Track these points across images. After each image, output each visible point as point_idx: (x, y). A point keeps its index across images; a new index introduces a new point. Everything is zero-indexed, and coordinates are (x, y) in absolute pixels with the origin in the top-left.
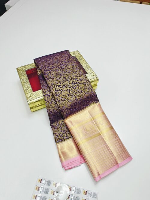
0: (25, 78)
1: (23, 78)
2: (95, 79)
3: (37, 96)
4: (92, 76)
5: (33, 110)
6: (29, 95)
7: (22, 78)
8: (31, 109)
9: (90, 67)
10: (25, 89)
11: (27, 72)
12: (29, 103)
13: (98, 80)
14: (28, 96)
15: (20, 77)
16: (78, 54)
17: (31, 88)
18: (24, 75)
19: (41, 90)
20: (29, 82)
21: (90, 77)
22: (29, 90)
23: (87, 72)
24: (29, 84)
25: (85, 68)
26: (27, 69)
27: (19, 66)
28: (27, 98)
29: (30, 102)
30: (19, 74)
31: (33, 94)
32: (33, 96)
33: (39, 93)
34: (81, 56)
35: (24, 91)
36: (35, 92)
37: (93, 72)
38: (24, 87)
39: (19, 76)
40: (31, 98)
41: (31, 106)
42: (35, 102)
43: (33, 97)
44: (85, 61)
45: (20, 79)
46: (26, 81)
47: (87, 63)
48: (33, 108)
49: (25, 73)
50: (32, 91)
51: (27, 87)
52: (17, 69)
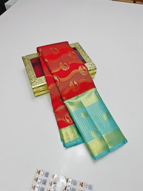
0: (30, 66)
1: (28, 66)
2: (93, 68)
3: (40, 81)
4: (91, 65)
5: (36, 95)
6: (33, 80)
7: (27, 66)
8: (35, 93)
9: (89, 57)
10: (29, 75)
11: (32, 60)
12: (33, 88)
13: (96, 69)
14: (32, 82)
15: (25, 65)
16: (78, 45)
17: (35, 75)
18: (29, 63)
19: (43, 77)
20: (33, 69)
21: (89, 66)
22: (33, 76)
23: (86, 62)
24: (33, 71)
25: (85, 58)
26: (31, 58)
27: (24, 55)
28: (32, 83)
29: (34, 86)
30: (24, 62)
31: (37, 80)
32: (37, 81)
33: (42, 79)
34: (81, 47)
35: (29, 77)
36: (38, 78)
37: (91, 61)
38: (29, 73)
39: (24, 63)
40: (35, 83)
41: (35, 90)
42: (38, 87)
43: (37, 83)
44: (85, 52)
45: (25, 67)
46: (30, 69)
47: (86, 54)
49: (30, 62)
50: (36, 77)
51: (31, 74)
52: (22, 57)
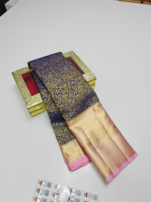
0: (22, 82)
1: (20, 82)
2: (93, 79)
3: (36, 100)
4: (90, 76)
5: (32, 114)
6: (28, 99)
7: (18, 83)
8: (31, 113)
9: (86, 67)
10: (23, 93)
11: (23, 75)
12: (29, 108)
13: (96, 79)
14: (27, 101)
15: (17, 82)
16: (73, 54)
17: (29, 93)
18: (21, 80)
19: (39, 94)
20: (26, 86)
21: (88, 77)
22: (27, 94)
23: (84, 72)
24: (27, 88)
25: (82, 68)
26: (22, 73)
27: (14, 71)
28: (27, 103)
29: (30, 106)
30: (15, 79)
31: (32, 98)
32: (33, 100)
33: (38, 96)
34: (77, 56)
35: (23, 96)
36: (33, 96)
37: (90, 71)
38: (22, 91)
40: (30, 102)
41: (31, 110)
42: (34, 106)
43: (32, 102)
44: (81, 61)
46: (23, 86)
47: (83, 63)
48: (32, 113)
49: (21, 77)
50: (31, 95)
51: (25, 91)
52: (12, 73)
